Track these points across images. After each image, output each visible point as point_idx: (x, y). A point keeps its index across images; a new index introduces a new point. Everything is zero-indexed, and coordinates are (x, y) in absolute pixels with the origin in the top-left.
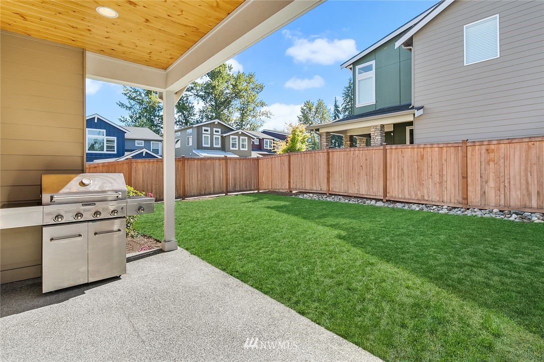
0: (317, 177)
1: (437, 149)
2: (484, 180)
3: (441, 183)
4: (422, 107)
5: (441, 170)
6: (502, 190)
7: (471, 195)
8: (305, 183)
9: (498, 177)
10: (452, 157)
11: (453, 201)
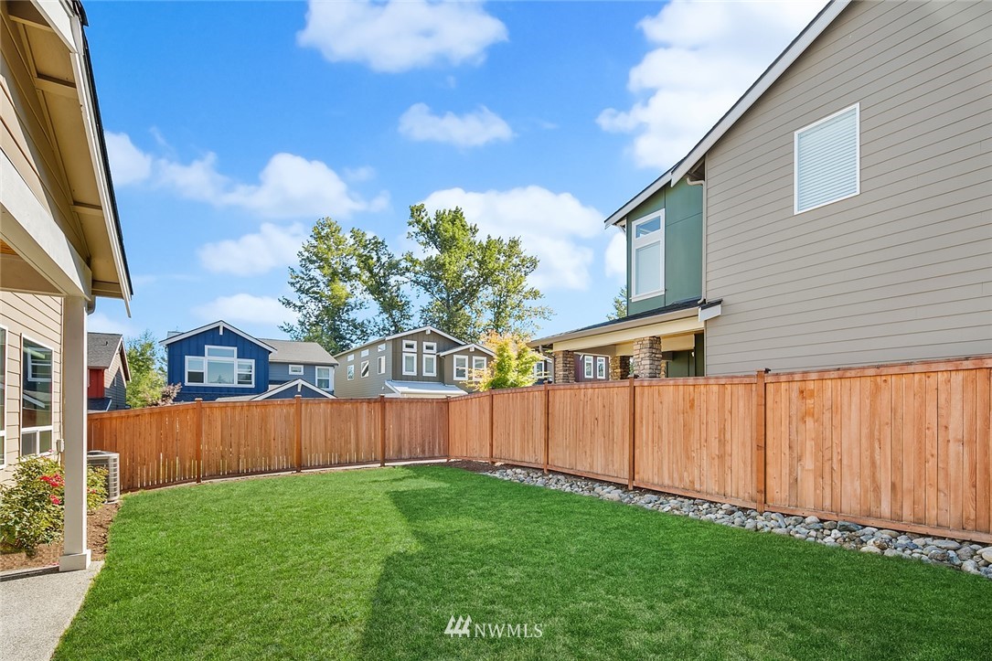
0: (530, 437)
1: (715, 388)
2: (795, 455)
3: (721, 457)
4: (719, 302)
5: (723, 431)
6: (827, 477)
7: (772, 483)
8: (514, 448)
9: (819, 448)
10: (741, 404)
11: (741, 494)
